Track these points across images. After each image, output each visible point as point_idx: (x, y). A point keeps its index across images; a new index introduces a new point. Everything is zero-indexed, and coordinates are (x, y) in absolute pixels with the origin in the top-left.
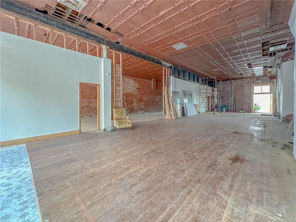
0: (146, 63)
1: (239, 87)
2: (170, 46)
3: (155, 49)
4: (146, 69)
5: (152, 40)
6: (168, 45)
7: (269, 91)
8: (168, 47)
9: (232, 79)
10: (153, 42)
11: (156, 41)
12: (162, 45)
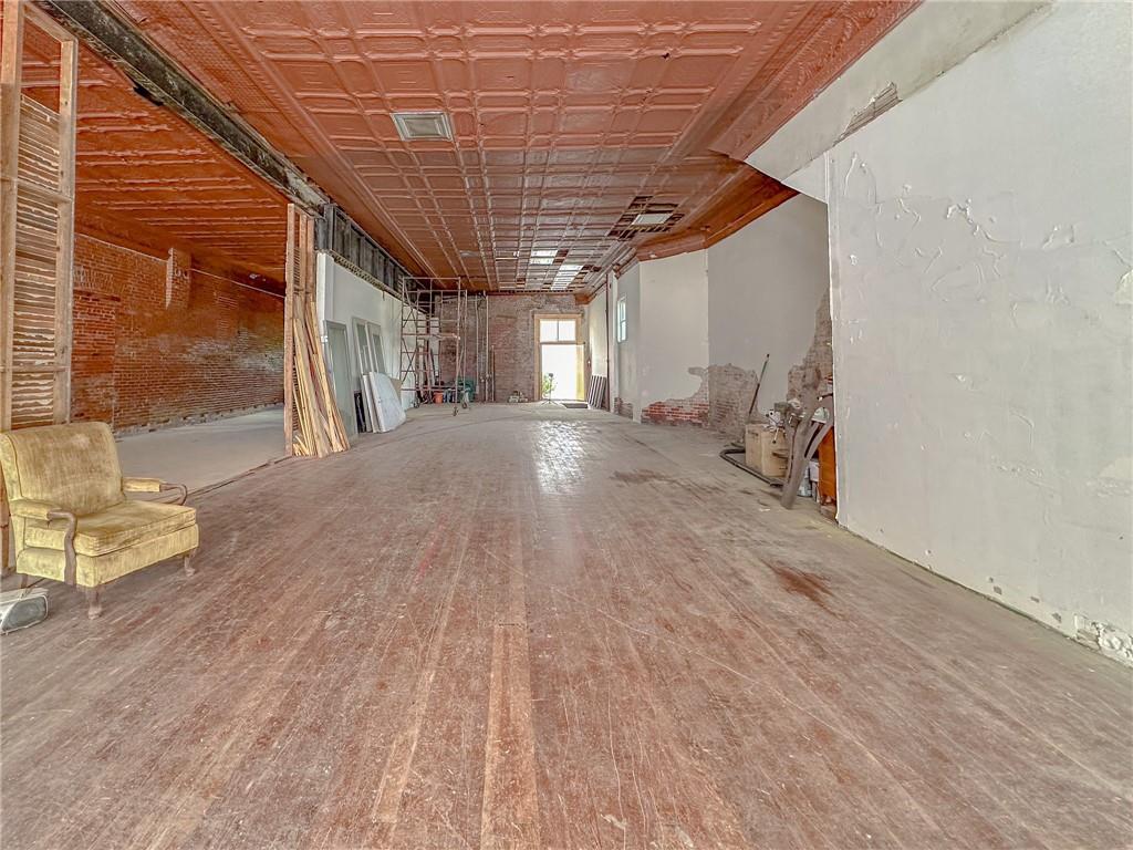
0: (193, 156)
1: (503, 320)
2: (383, 111)
3: (296, 98)
4: (170, 189)
5: (316, 44)
6: (380, 101)
7: (573, 338)
8: (369, 112)
9: (489, 293)
10: (320, 57)
11: (338, 58)
12: (347, 92)
